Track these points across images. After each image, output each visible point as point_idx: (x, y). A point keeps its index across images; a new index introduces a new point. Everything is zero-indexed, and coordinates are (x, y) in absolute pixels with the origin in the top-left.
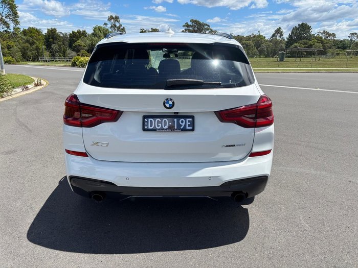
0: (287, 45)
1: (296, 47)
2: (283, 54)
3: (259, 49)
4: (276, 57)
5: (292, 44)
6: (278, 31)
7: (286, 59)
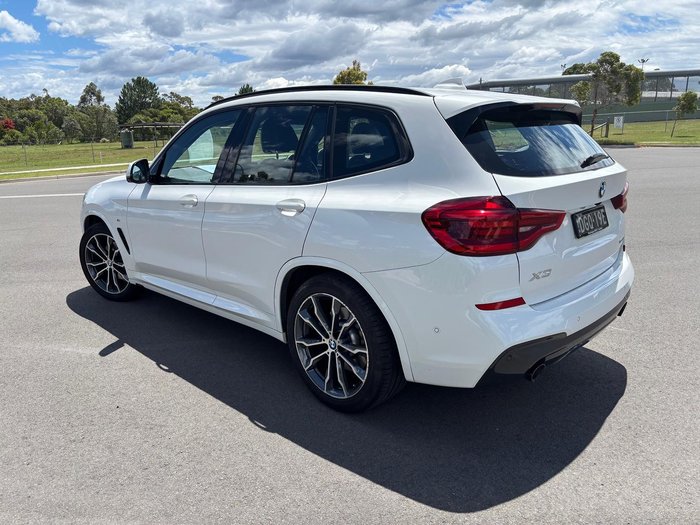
0: (119, 118)
1: (139, 122)
2: (128, 134)
3: (63, 126)
4: (104, 142)
5: (129, 116)
6: (91, 90)
7: (136, 144)
